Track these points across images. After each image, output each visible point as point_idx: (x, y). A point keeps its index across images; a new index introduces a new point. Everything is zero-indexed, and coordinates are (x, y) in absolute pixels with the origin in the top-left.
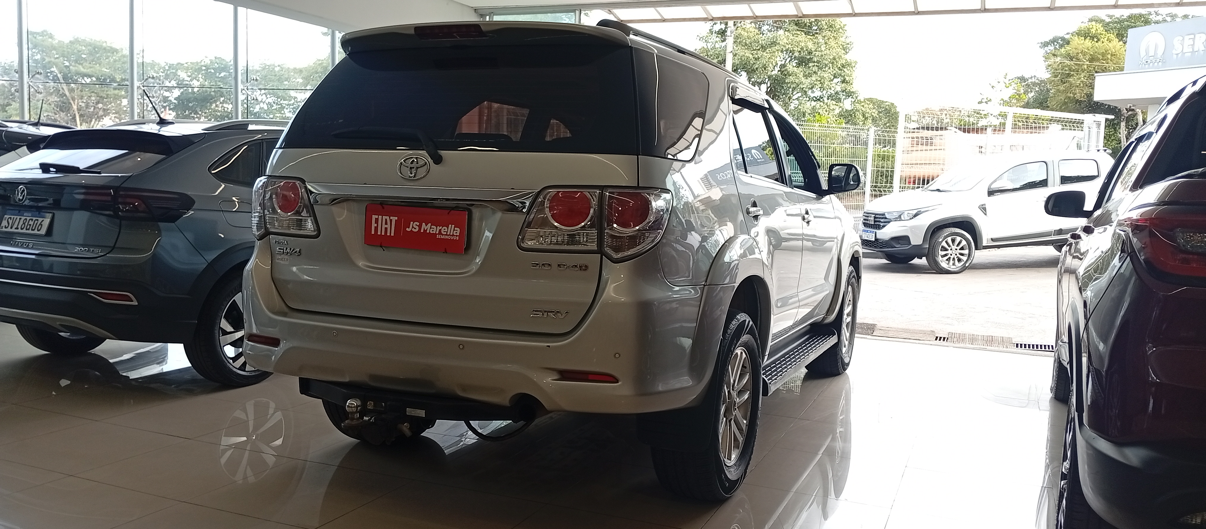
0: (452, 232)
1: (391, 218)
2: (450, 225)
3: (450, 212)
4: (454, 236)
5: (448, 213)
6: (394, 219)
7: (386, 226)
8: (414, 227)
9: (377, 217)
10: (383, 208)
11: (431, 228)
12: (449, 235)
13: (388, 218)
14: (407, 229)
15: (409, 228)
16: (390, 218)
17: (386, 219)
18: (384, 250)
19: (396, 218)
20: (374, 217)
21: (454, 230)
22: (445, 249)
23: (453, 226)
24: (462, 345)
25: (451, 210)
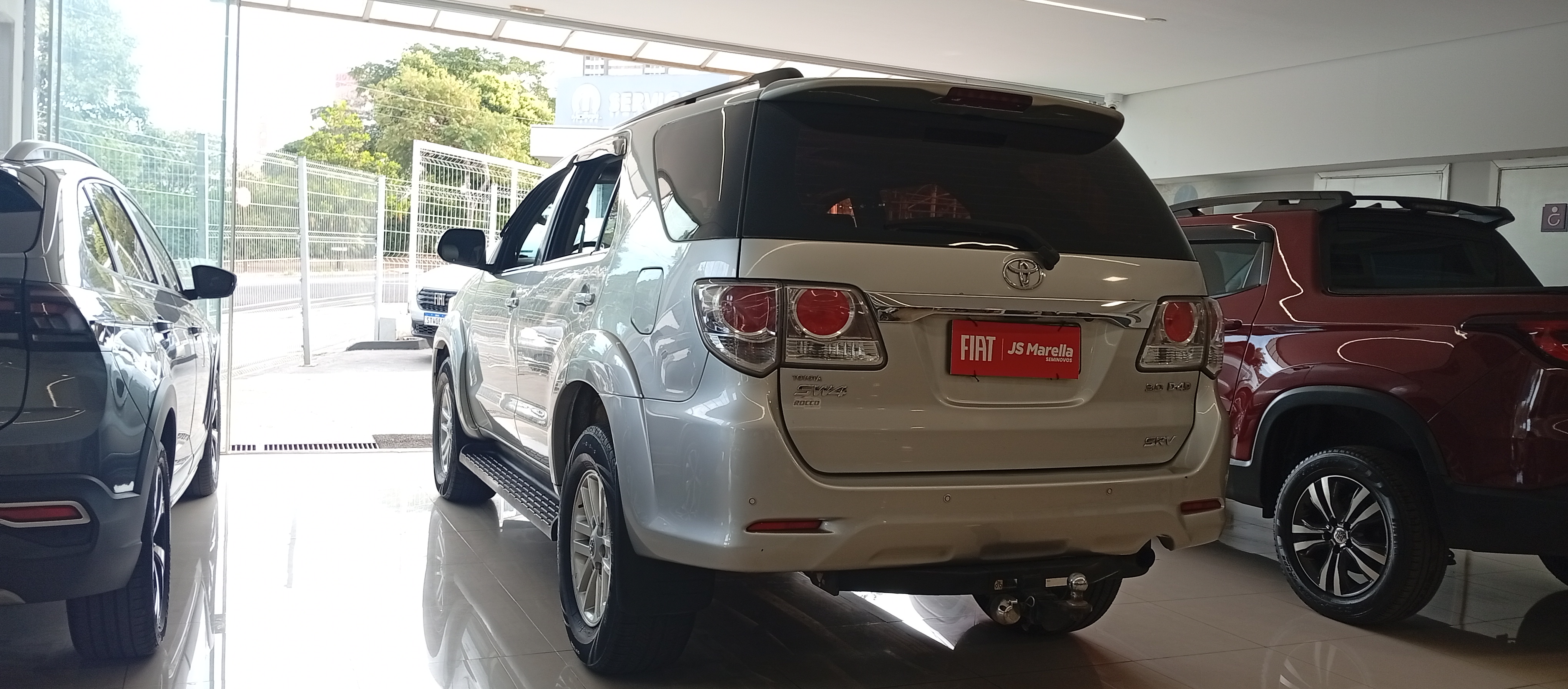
0: (1063, 352)
1: (988, 338)
2: (1061, 345)
3: (1060, 328)
4: (1067, 358)
5: (1059, 330)
6: (991, 339)
7: (981, 349)
8: (1017, 348)
9: (967, 337)
10: (976, 325)
11: (1038, 349)
12: (1060, 357)
13: (982, 338)
14: (1009, 352)
15: (1011, 350)
16: (985, 338)
17: (980, 340)
18: (978, 381)
19: (994, 338)
20: (964, 338)
21: (1066, 351)
22: (1057, 374)
23: (1065, 345)
24: (1108, 489)
25: (1061, 326)
